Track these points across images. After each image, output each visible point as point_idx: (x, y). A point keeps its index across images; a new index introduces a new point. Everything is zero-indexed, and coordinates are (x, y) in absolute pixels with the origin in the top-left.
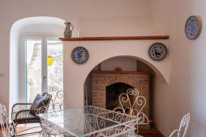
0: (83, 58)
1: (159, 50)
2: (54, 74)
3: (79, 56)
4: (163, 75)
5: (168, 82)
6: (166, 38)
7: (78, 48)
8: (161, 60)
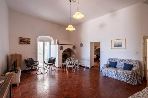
3: (61, 48)
5: (75, 53)
6: (75, 45)
7: (61, 47)
8: (75, 49)
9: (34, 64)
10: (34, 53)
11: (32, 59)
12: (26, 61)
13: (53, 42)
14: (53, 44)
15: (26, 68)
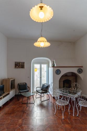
0: (59, 73)
1: (80, 70)
2: (38, 75)
4: (81, 77)
5: (82, 79)
6: (82, 67)
8: (81, 73)
10: (28, 77)
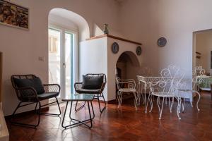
3: (115, 48)
7: (115, 43)
9: (43, 92)
11: (33, 75)
12: (17, 83)
13: (86, 33)
14: (89, 37)
15: (19, 106)
